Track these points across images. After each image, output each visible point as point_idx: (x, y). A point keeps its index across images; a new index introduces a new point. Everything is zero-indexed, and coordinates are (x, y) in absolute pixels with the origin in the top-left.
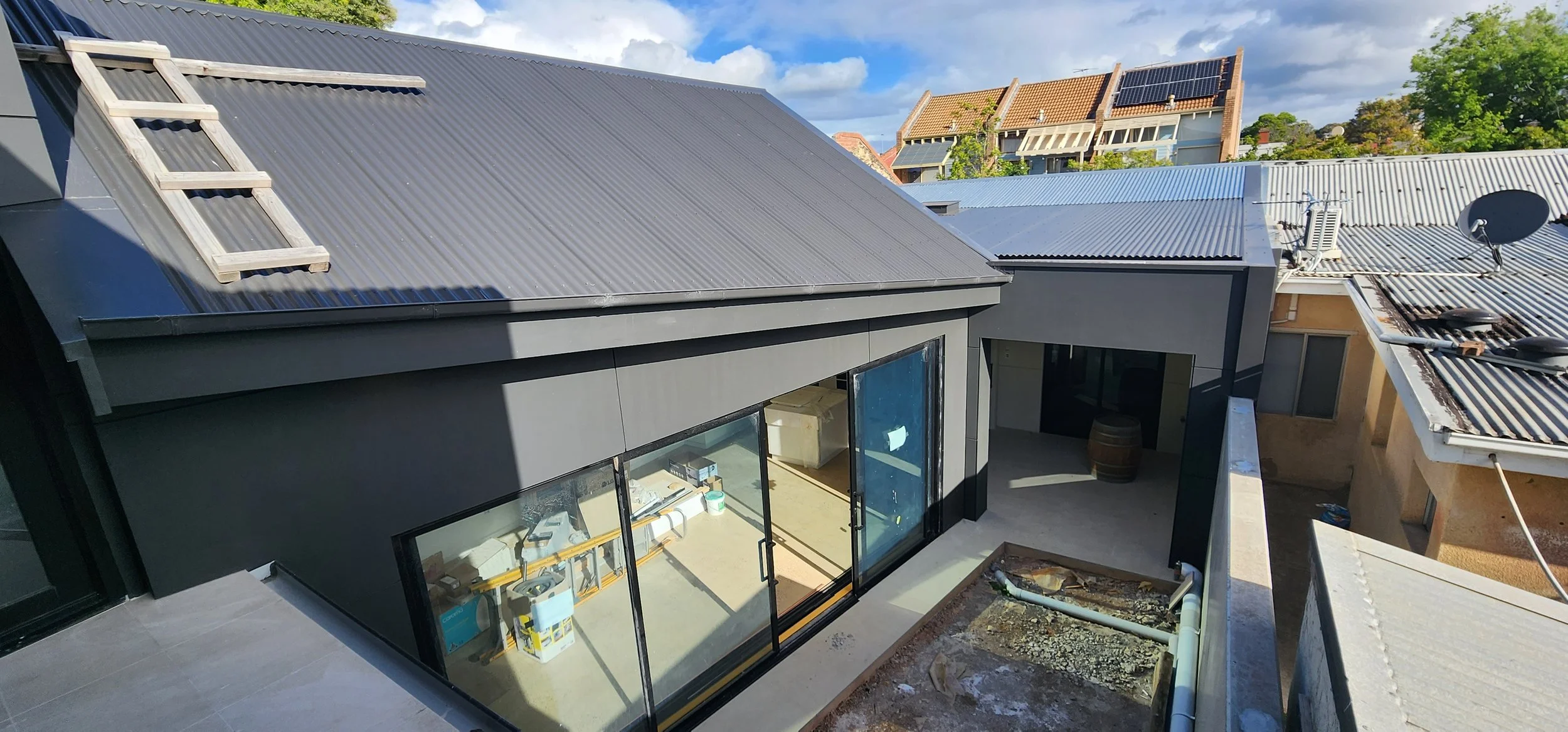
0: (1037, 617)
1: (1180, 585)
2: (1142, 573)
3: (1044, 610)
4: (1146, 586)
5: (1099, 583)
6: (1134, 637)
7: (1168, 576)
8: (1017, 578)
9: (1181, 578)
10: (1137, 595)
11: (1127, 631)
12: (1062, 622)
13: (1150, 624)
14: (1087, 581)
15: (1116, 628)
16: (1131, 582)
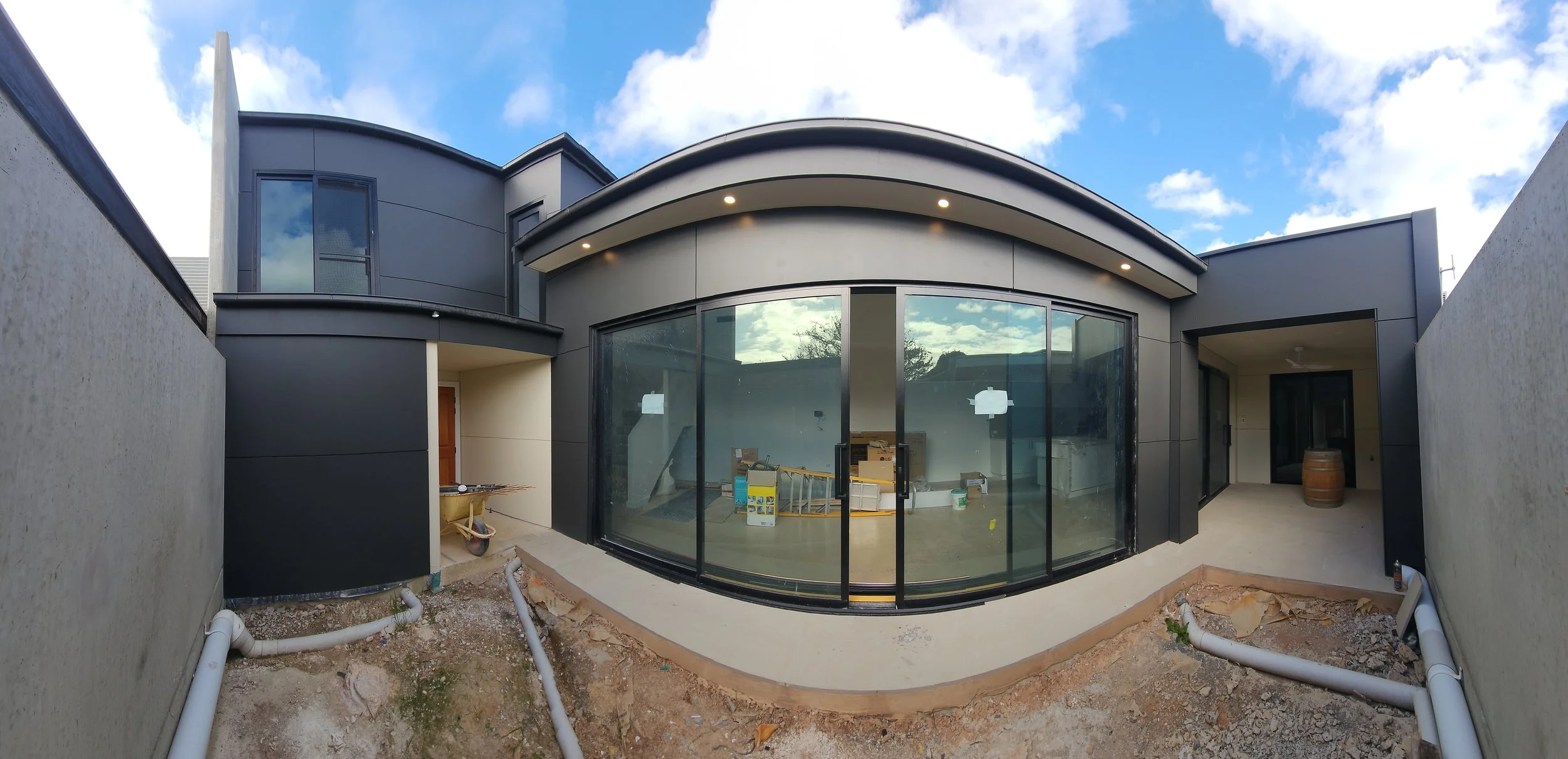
0: (1212, 683)
1: (1404, 596)
2: (1357, 586)
3: (1229, 666)
4: (1364, 605)
5: (1309, 611)
6: (1359, 703)
7: (1387, 586)
8: (1208, 615)
9: (1403, 586)
10: (1356, 621)
11: (1347, 693)
12: (1250, 689)
13: (1375, 671)
14: (1293, 608)
15: (1333, 689)
16: (1347, 602)
